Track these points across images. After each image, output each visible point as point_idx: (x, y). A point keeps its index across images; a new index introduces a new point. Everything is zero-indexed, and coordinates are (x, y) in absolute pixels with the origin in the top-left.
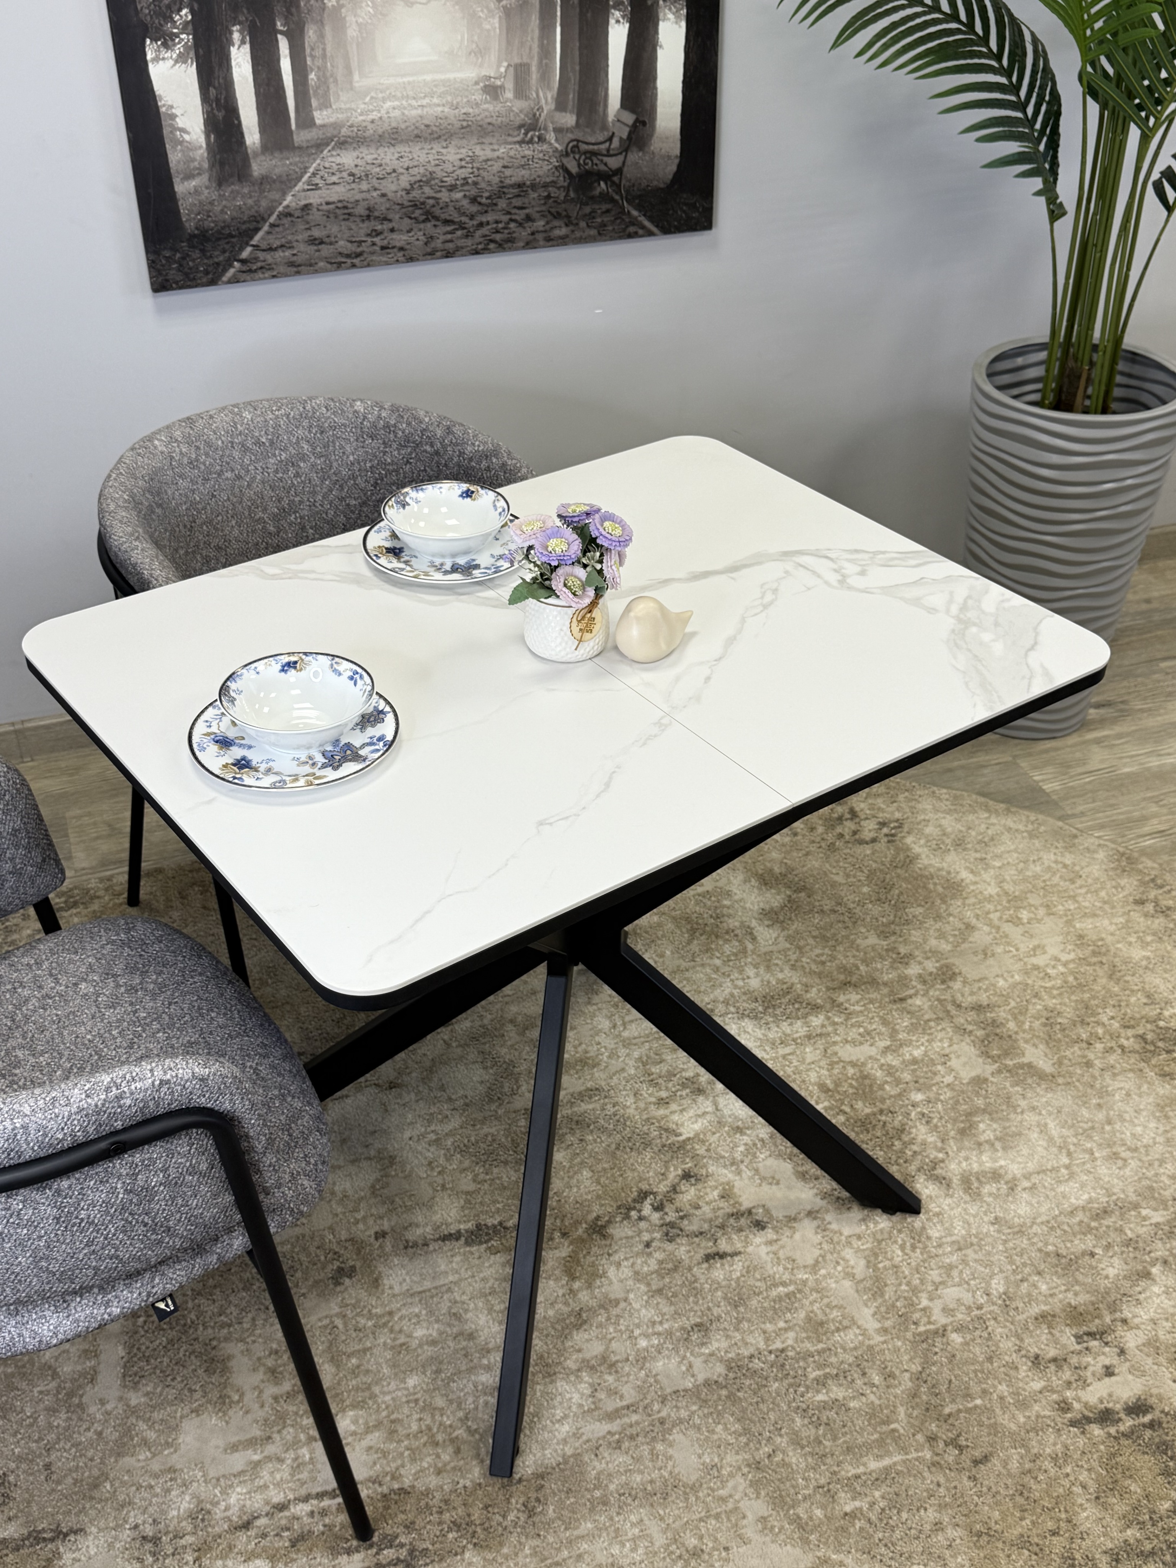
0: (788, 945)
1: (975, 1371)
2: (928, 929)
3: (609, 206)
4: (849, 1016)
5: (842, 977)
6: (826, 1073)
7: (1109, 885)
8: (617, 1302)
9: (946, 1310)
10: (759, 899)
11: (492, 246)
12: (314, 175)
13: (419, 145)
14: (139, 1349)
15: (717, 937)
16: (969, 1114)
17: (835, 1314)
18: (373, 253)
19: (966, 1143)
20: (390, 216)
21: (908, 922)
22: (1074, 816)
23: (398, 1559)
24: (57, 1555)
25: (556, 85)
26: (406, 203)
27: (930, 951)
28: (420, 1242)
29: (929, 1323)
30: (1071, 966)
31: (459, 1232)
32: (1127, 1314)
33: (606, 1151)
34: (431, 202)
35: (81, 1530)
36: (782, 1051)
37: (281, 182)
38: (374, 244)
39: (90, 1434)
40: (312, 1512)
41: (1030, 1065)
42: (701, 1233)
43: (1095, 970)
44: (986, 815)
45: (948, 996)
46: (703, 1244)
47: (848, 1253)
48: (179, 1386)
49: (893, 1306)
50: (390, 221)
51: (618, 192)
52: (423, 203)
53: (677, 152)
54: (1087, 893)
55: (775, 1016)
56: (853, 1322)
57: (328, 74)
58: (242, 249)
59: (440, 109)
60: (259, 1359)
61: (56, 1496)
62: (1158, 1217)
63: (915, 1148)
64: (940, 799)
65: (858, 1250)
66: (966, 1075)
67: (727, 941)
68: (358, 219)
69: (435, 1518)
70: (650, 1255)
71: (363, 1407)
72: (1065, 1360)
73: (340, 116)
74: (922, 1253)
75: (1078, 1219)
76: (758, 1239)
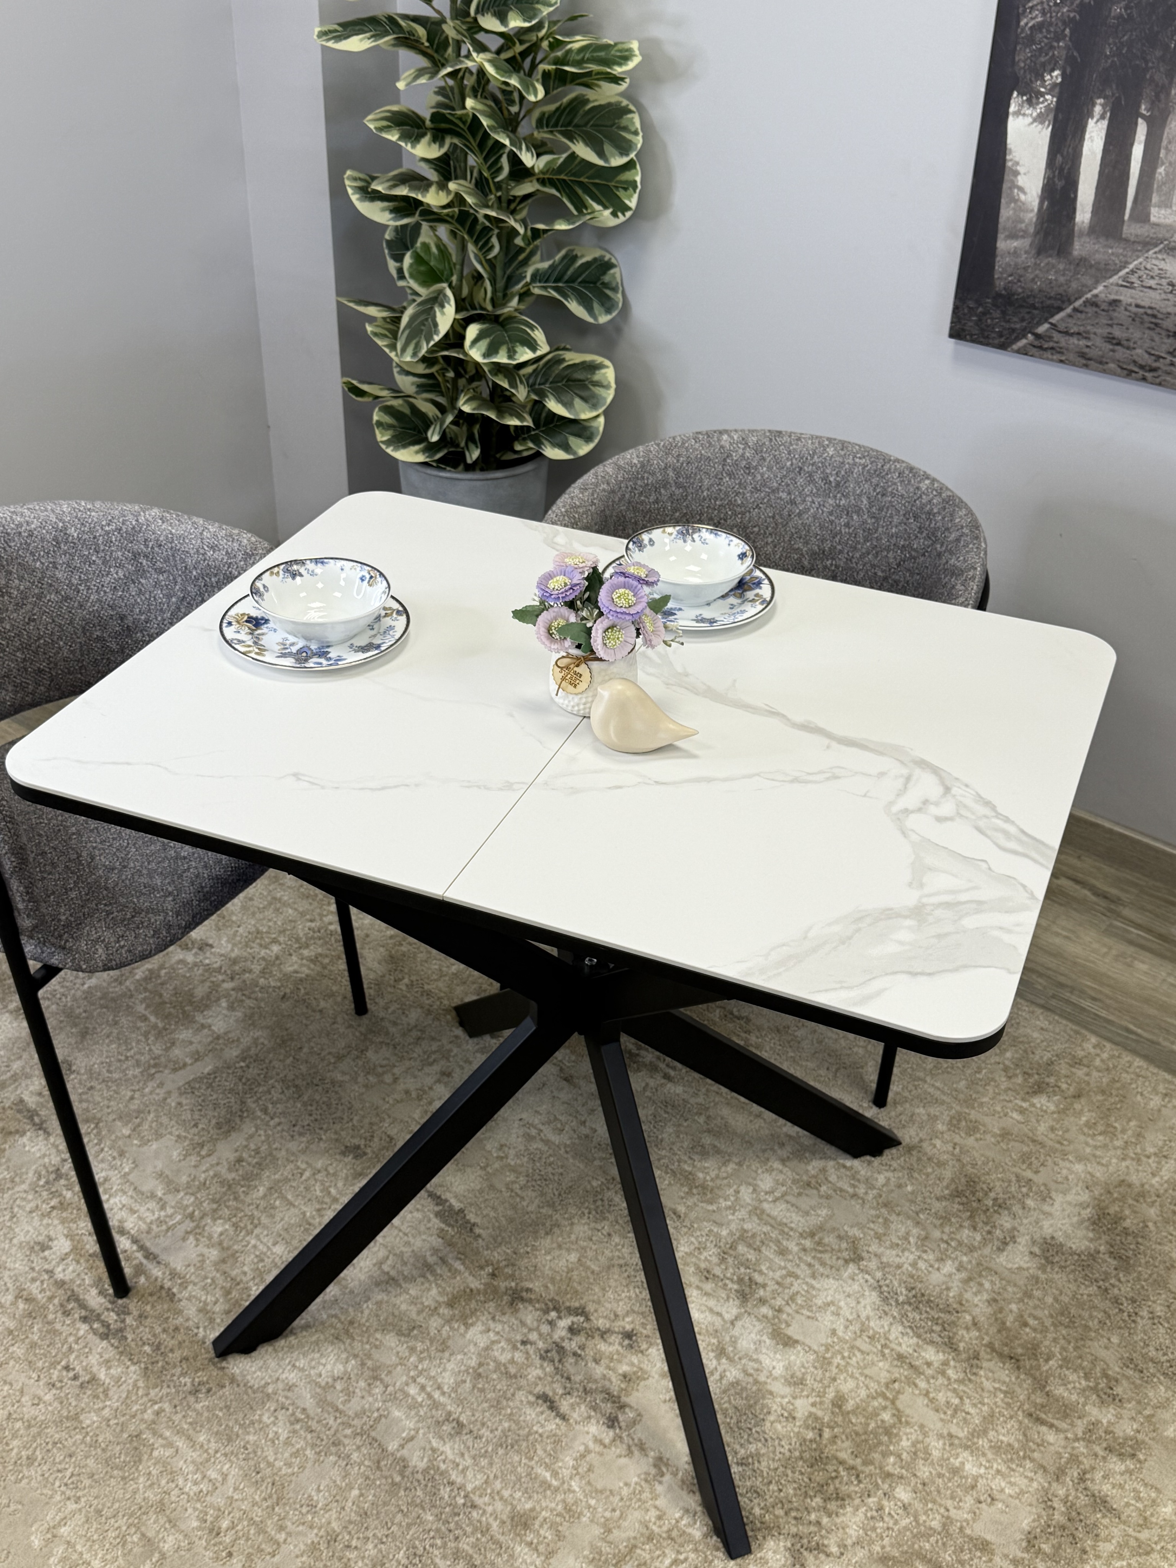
0: (1021, 1283)
4: (967, 1381)
5: (1020, 1350)
8: (443, 1349)
10: (1066, 1228)
12: (1133, 272)
17: (548, 1534)
18: (1169, 373)
27: (1147, 1417)
31: (446, 1201)
37: (1098, 269)
39: (129, 1094)
42: (568, 1378)
46: (557, 1386)
47: (634, 1515)
48: (196, 1117)
55: (904, 1315)
58: (1039, 324)
60: (247, 1147)
65: (645, 1523)
67: (974, 1228)
68: (1164, 333)
70: (515, 1348)
76: (595, 1429)
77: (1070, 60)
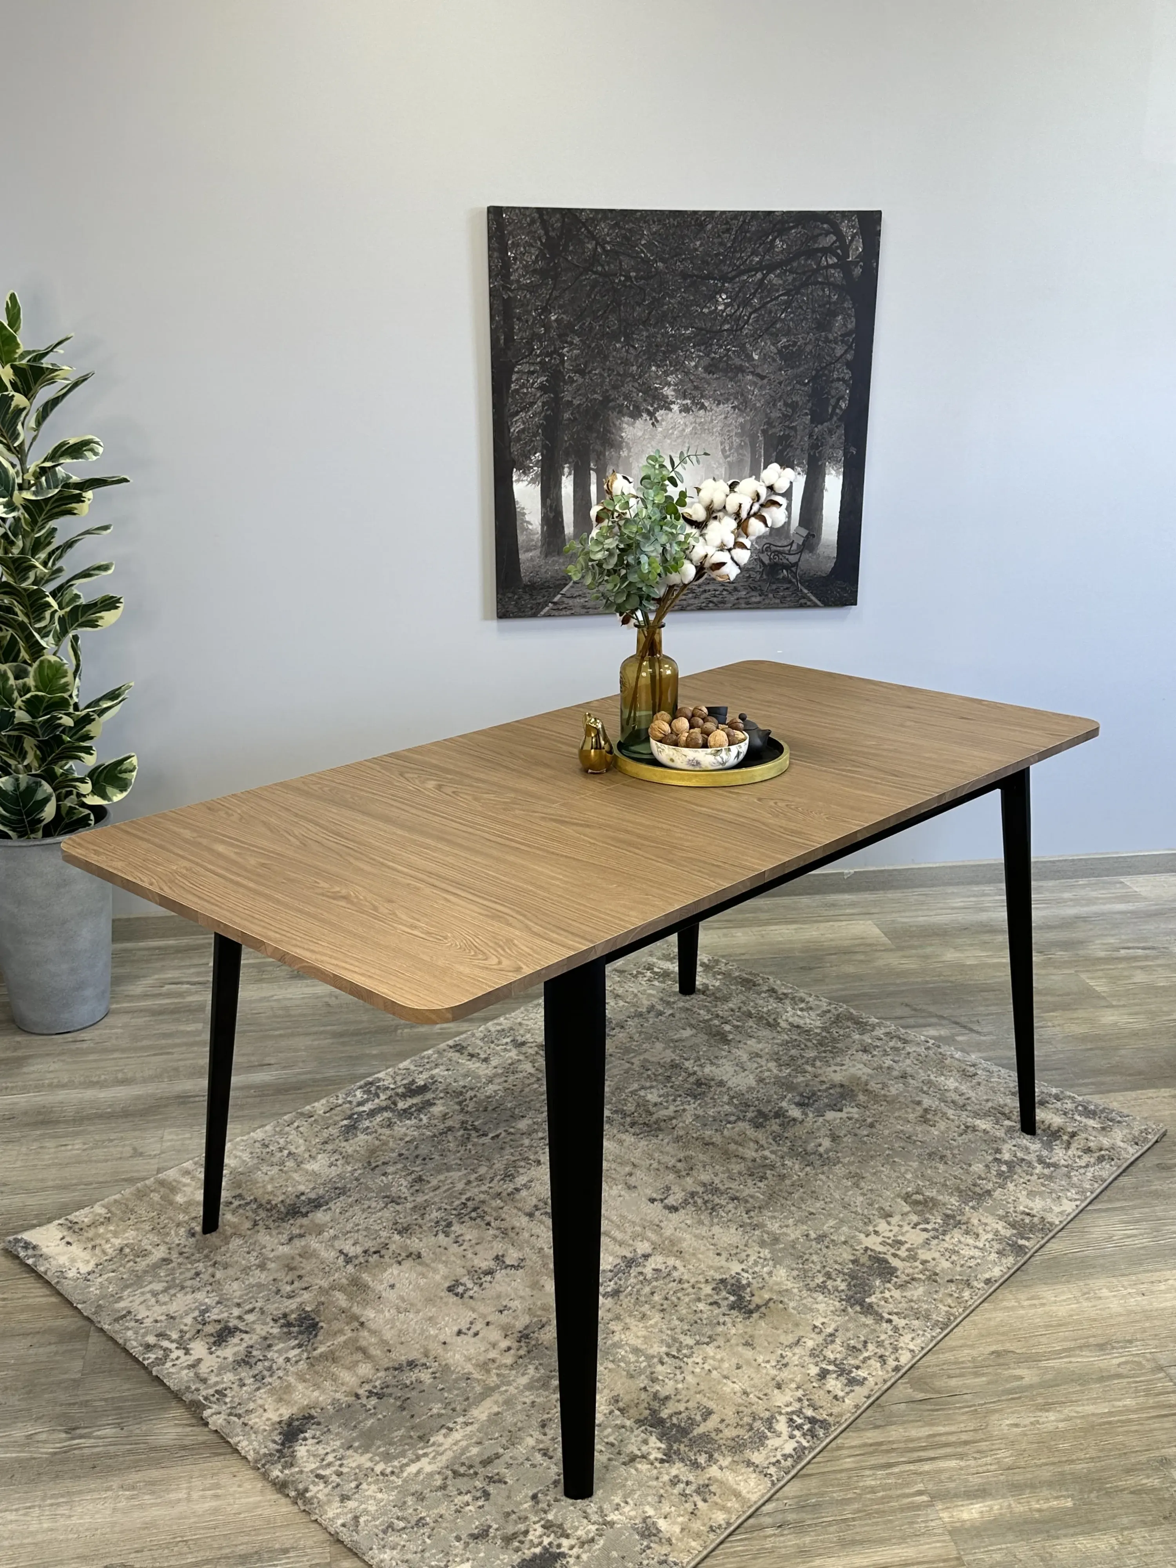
3: (788, 586)
51: (795, 577)
53: (835, 555)
58: (555, 596)
77: (544, 446)
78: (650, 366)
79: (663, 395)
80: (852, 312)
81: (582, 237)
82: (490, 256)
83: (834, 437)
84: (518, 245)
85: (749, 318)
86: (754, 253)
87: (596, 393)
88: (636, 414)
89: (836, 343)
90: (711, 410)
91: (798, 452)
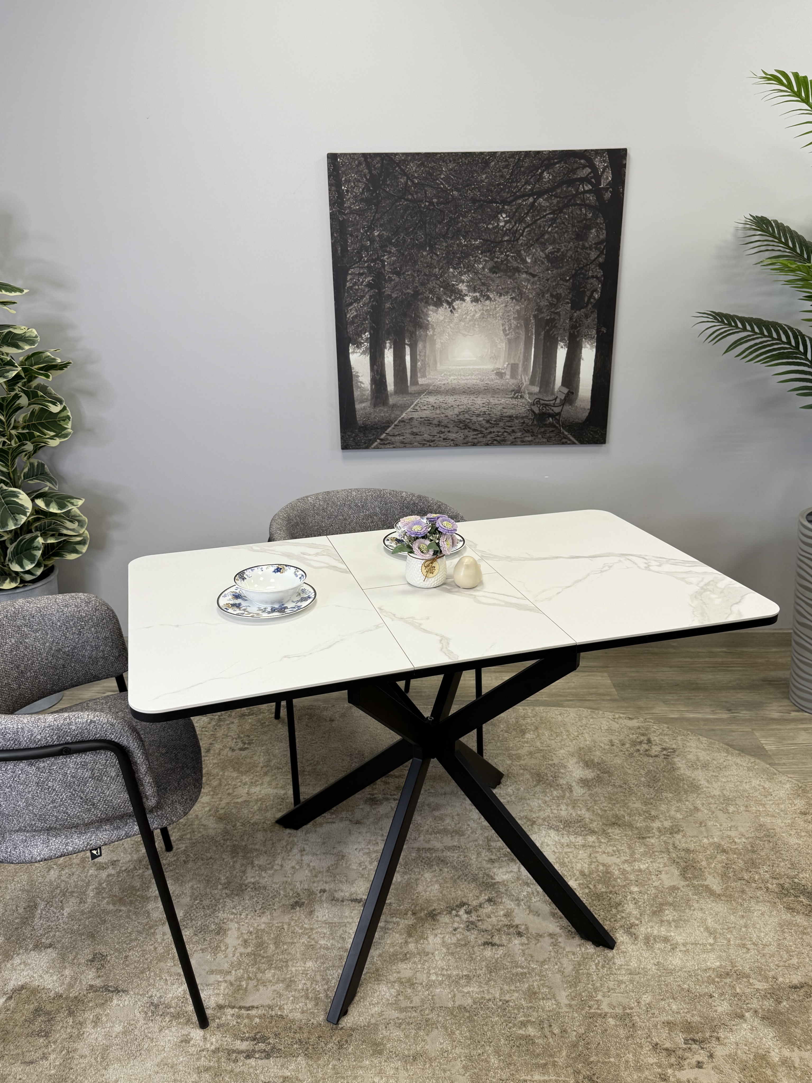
0: (589, 798)
1: (616, 1043)
2: (672, 805)
3: (553, 429)
4: (610, 840)
5: (613, 820)
6: (587, 866)
7: (787, 802)
8: (427, 954)
9: (611, 1005)
10: (581, 773)
11: (495, 442)
12: (416, 405)
13: (465, 396)
14: (190, 915)
15: (551, 786)
16: (662, 904)
17: (545, 990)
18: (439, 441)
19: (654, 919)
20: (449, 426)
21: (661, 800)
22: (779, 764)
23: (265, 1050)
24: (111, 999)
25: (531, 374)
26: (456, 421)
27: (669, 816)
28: (340, 899)
29: (598, 1009)
30: (750, 840)
31: (361, 899)
32: (721, 1035)
33: (452, 878)
34: (468, 421)
35: (126, 991)
36: (566, 850)
37: (402, 407)
38: (440, 437)
39: (152, 947)
40: (233, 1014)
41: (707, 886)
42: (486, 931)
43: (764, 844)
44: (726, 755)
45: (671, 841)
46: (486, 936)
47: (565, 961)
48: (200, 936)
49: (580, 994)
50: (448, 427)
51: (558, 423)
52: (464, 421)
53: (589, 407)
54: (772, 804)
55: (569, 832)
56: (554, 997)
57: (426, 363)
58: (381, 434)
59: (475, 381)
60: (242, 934)
61: (123, 971)
62: (759, 985)
63: (623, 915)
64: (702, 743)
65: (571, 960)
66: (668, 883)
67: (557, 790)
68: (434, 426)
69: (292, 1035)
70: (454, 935)
71: (280, 970)
72: (674, 1051)
73: (430, 381)
74: (607, 971)
75: (708, 974)
76: (517, 941)
77: (372, 328)
78: (449, 268)
79: (459, 290)
80: (604, 226)
81: (396, 174)
82: (330, 190)
83: (589, 320)
84: (349, 181)
85: (523, 231)
86: (527, 183)
87: (408, 288)
88: (438, 304)
89: (591, 250)
90: (495, 300)
91: (561, 331)
